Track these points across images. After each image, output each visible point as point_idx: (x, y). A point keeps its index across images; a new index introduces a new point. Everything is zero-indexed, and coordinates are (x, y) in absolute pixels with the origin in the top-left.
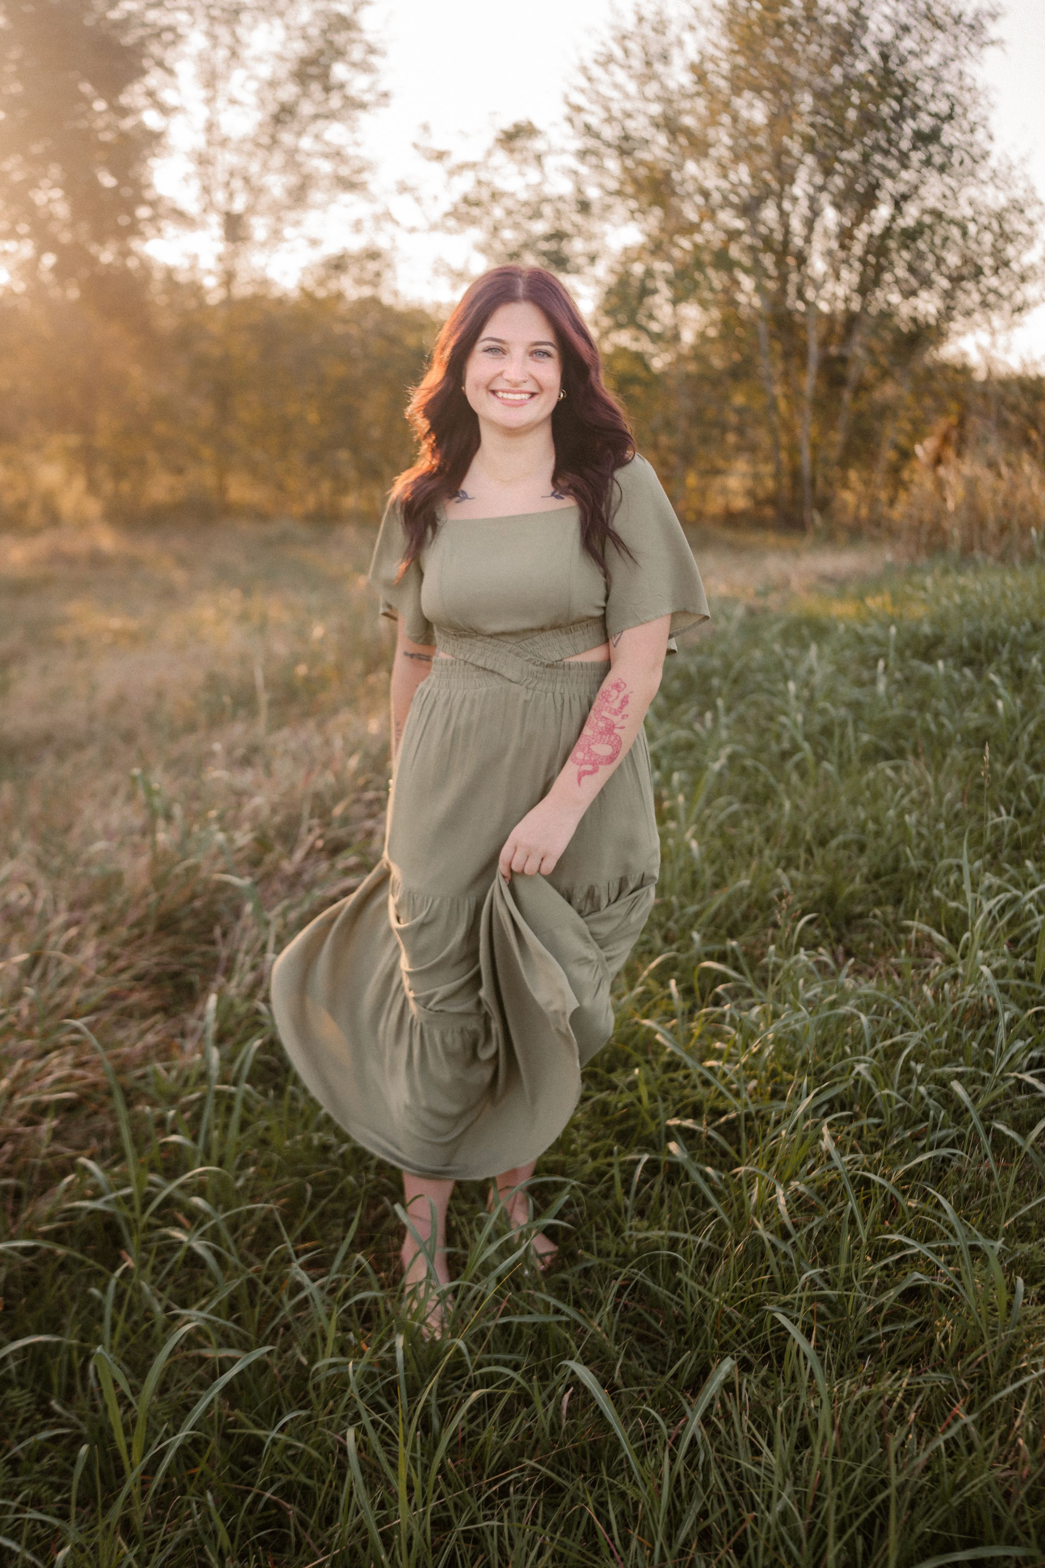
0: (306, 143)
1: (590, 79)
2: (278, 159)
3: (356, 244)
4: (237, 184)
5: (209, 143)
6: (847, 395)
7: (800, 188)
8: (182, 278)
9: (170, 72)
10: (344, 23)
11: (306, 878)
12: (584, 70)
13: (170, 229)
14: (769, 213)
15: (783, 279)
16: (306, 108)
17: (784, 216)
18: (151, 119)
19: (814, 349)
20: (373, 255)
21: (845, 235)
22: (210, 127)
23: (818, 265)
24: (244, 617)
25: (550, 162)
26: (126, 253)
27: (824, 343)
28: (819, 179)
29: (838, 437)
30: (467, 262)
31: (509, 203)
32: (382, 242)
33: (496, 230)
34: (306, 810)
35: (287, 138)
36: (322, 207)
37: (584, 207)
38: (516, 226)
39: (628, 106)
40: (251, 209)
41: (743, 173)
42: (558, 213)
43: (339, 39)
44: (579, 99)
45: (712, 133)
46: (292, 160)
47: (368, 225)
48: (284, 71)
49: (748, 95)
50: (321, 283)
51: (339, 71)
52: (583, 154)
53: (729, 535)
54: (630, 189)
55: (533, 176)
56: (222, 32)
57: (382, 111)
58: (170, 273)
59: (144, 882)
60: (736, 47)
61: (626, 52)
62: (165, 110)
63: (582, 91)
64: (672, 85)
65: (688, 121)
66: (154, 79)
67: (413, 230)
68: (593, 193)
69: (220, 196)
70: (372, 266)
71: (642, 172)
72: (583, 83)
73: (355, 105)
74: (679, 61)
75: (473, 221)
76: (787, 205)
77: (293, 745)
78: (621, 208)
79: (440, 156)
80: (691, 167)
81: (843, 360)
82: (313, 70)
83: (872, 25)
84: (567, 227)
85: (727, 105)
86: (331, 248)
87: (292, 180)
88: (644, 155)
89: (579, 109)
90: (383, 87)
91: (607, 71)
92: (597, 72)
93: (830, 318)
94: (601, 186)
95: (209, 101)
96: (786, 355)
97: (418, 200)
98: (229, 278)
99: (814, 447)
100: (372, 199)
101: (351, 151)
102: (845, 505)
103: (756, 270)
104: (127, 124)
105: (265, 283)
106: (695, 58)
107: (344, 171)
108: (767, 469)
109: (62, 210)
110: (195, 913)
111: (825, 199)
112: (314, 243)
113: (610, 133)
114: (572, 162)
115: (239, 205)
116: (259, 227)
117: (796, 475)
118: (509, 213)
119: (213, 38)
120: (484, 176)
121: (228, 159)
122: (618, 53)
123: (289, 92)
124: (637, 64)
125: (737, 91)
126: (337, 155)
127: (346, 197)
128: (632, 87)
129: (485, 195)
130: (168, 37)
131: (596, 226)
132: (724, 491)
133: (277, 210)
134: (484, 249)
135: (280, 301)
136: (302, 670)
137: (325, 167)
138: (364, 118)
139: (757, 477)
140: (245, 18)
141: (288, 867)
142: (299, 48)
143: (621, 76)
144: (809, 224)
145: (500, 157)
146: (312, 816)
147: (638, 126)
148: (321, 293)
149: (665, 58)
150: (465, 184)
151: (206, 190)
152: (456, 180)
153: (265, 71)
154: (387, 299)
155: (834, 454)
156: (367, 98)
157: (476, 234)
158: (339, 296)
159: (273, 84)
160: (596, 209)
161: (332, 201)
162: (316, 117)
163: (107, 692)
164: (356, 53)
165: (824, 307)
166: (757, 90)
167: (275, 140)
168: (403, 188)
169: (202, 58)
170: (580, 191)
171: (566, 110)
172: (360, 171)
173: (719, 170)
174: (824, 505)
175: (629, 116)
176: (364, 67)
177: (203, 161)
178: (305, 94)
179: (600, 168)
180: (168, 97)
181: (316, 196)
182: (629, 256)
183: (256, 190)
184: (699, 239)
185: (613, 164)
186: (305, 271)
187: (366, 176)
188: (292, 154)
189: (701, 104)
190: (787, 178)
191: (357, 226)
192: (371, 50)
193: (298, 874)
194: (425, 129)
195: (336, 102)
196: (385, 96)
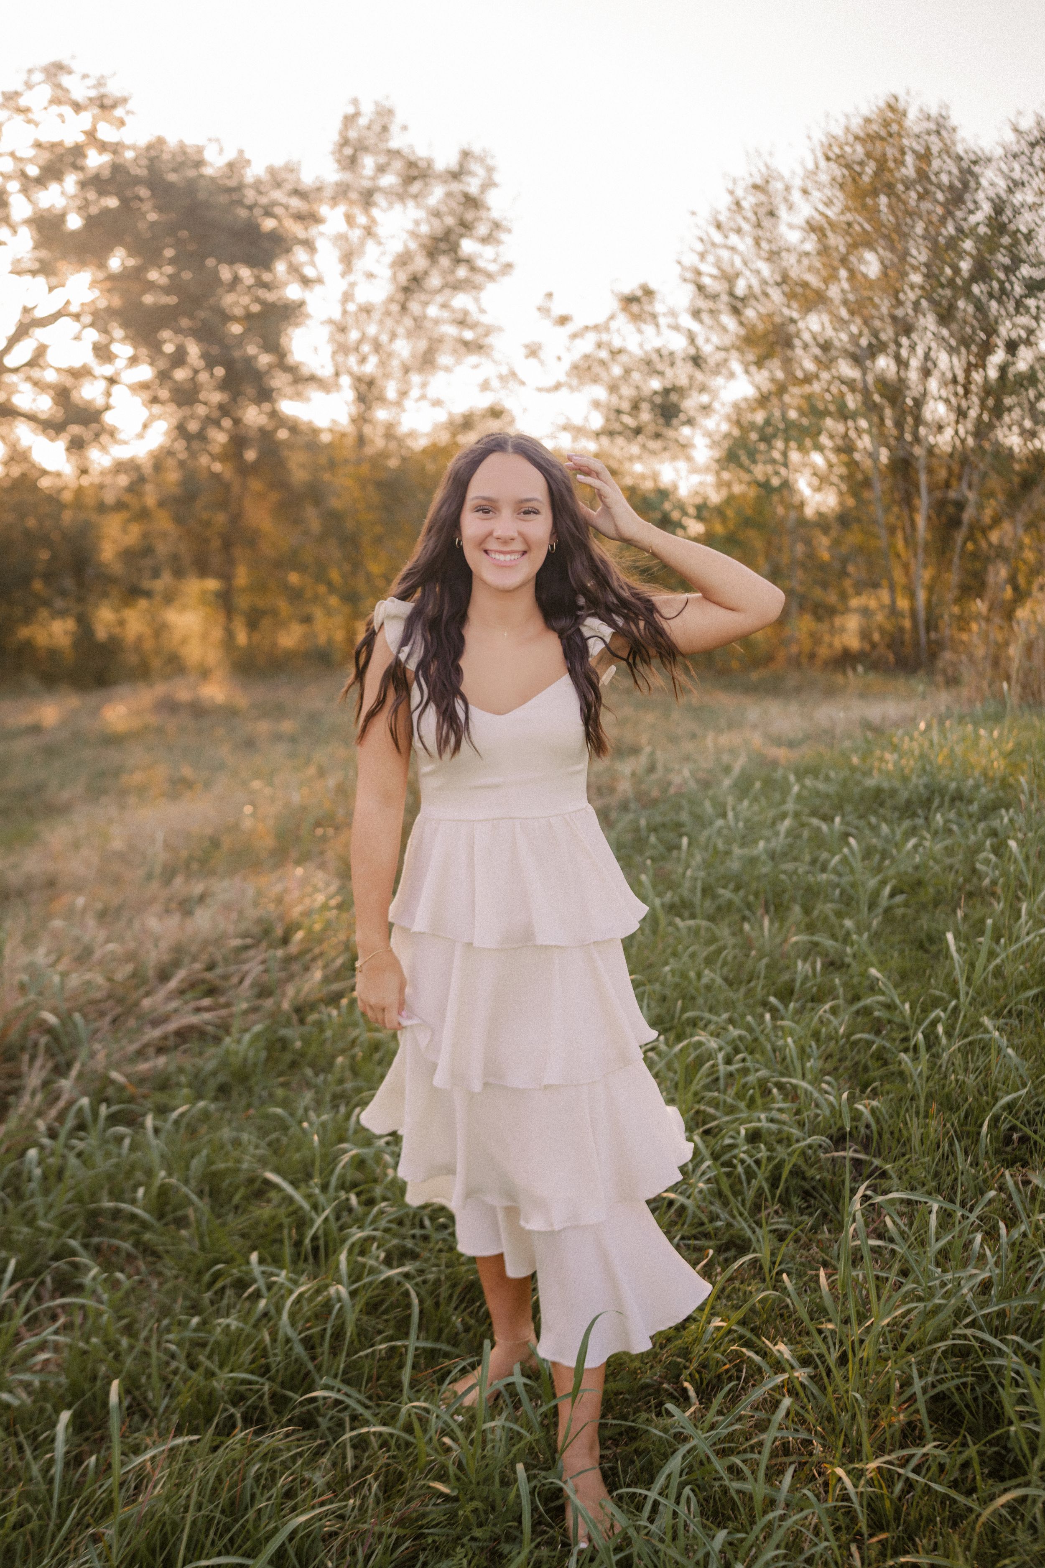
0: (433, 311)
2: (406, 326)
3: (482, 403)
4: (368, 349)
5: (345, 313)
6: (960, 536)
9: (313, 250)
10: (474, 203)
16: (435, 281)
17: (901, 364)
18: (293, 292)
20: (496, 413)
22: (347, 298)
25: (665, 322)
29: (953, 578)
30: (586, 419)
31: (627, 360)
32: (505, 400)
33: (614, 387)
35: (415, 306)
36: (450, 369)
37: (697, 360)
40: (382, 372)
43: (469, 216)
45: (829, 289)
46: (420, 326)
47: (495, 383)
48: (417, 246)
49: (864, 252)
51: (467, 246)
52: (696, 314)
55: (648, 333)
56: (359, 216)
57: (505, 281)
62: (306, 282)
66: (297, 256)
67: (538, 390)
68: (708, 349)
70: (496, 424)
73: (482, 275)
75: (594, 378)
78: (735, 363)
79: (563, 320)
81: (958, 503)
82: (443, 246)
83: (984, 182)
84: (683, 382)
85: (844, 261)
86: (460, 408)
87: (420, 344)
89: (696, 272)
90: (505, 259)
94: (716, 342)
95: (346, 274)
97: (543, 362)
99: (930, 589)
100: (496, 360)
101: (476, 317)
104: (270, 297)
106: (810, 217)
107: (468, 335)
112: (439, 404)
113: (721, 291)
114: (686, 321)
115: (370, 367)
116: (390, 388)
118: (627, 370)
119: (350, 219)
120: (605, 337)
123: (420, 262)
125: (854, 249)
126: (463, 320)
127: (473, 359)
129: (604, 355)
130: (308, 220)
131: (710, 379)
133: (405, 373)
134: (602, 406)
137: (451, 330)
138: (489, 287)
140: (380, 200)
142: (431, 225)
144: (926, 373)
145: (622, 322)
150: (586, 345)
151: (338, 355)
152: (578, 342)
153: (396, 247)
155: (951, 592)
156: (492, 268)
157: (595, 391)
159: (405, 258)
160: (710, 363)
161: (458, 362)
162: (444, 287)
164: (483, 229)
166: (873, 247)
167: (404, 308)
168: (528, 350)
169: (340, 237)
170: (693, 346)
172: (487, 335)
176: (488, 240)
177: (338, 328)
178: (434, 266)
179: (715, 325)
180: (310, 270)
181: (444, 359)
183: (385, 355)
185: (729, 321)
186: (435, 428)
187: (491, 340)
188: (419, 322)
191: (485, 386)
192: (497, 226)
194: (550, 295)
195: (462, 272)
196: (508, 267)
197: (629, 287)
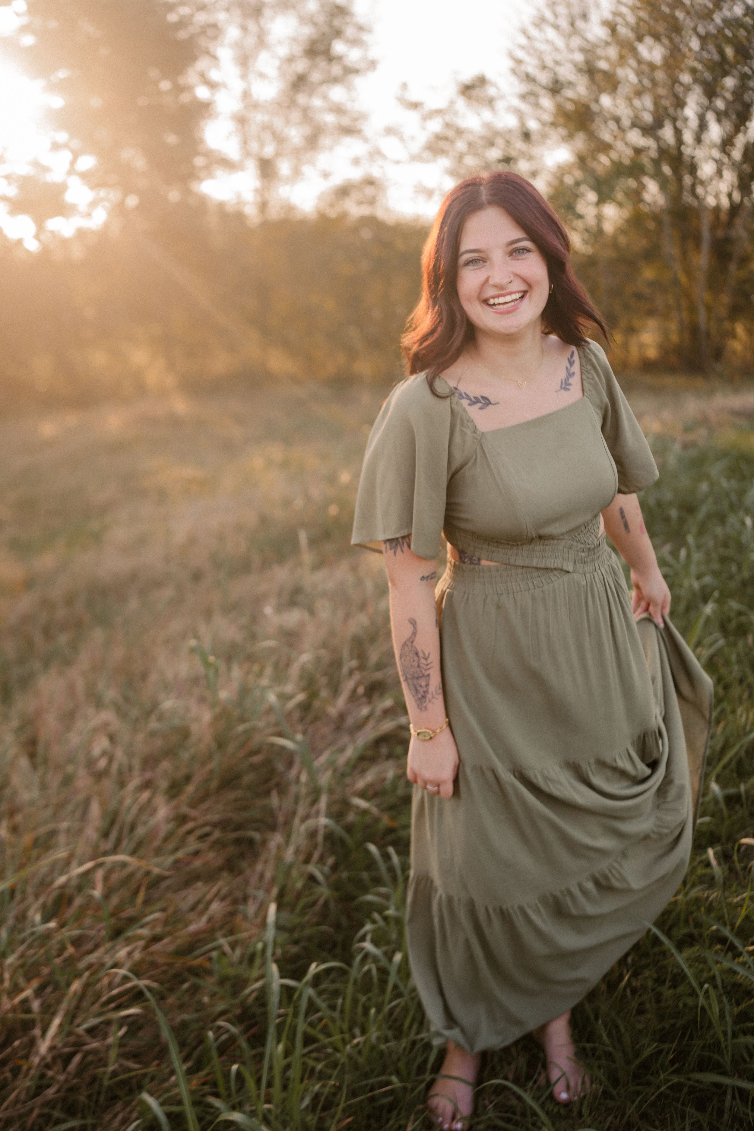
0: (317, 102)
1: (529, 38)
2: (296, 115)
3: (356, 174)
4: (267, 136)
5: (246, 107)
6: (732, 267)
7: (690, 111)
8: (229, 209)
9: (215, 58)
10: (341, 11)
11: (350, 721)
12: (524, 32)
13: (220, 173)
14: (667, 133)
15: (680, 179)
16: (316, 76)
17: (678, 133)
18: (202, 93)
19: (706, 234)
20: (370, 182)
21: (726, 144)
22: (246, 95)
23: (706, 170)
24: (285, 464)
25: (500, 105)
26: (187, 192)
27: (713, 228)
28: (705, 101)
29: (725, 299)
30: (438, 182)
31: (471, 137)
32: (376, 172)
33: (460, 157)
34: (346, 654)
35: (302, 99)
36: (331, 149)
37: (526, 136)
38: (476, 155)
39: (558, 57)
40: (278, 154)
41: (647, 101)
42: (508, 142)
43: (337, 22)
44: (521, 54)
45: (621, 73)
46: (306, 115)
47: (364, 160)
48: (298, 50)
49: (648, 40)
50: (332, 205)
51: (339, 47)
52: (523, 97)
53: (649, 379)
54: (562, 120)
55: (487, 115)
56: (252, 25)
57: (371, 75)
58: (221, 206)
59: (208, 738)
60: (639, 5)
61: (556, 15)
62: (213, 86)
63: (523, 48)
64: (590, 36)
65: (603, 65)
66: (202, 64)
67: (397, 162)
68: (533, 125)
69: (254, 146)
70: (369, 191)
71: (570, 107)
72: (523, 40)
73: (350, 71)
74: (595, 18)
75: (443, 152)
76: (679, 124)
77: (330, 585)
78: (555, 135)
79: (415, 106)
80: (606, 100)
81: (728, 240)
82: (319, 48)
84: (514, 153)
85: (634, 50)
86: (337, 180)
87: (307, 130)
88: (569, 93)
89: (519, 62)
90: (371, 56)
91: (541, 30)
92: (534, 32)
93: (717, 209)
94: (539, 120)
95: (244, 76)
96: (684, 238)
97: (402, 139)
98: (263, 206)
99: (709, 309)
100: (366, 140)
101: (349, 106)
102: (734, 353)
103: (658, 175)
104: (185, 98)
105: (290, 208)
106: (607, 15)
107: (345, 121)
108: (673, 326)
109: (140, 163)
110: (253, 768)
111: (710, 117)
112: (326, 175)
113: (544, 78)
114: (516, 102)
115: (269, 150)
116: (284, 168)
117: (694, 330)
118: (470, 144)
119: (244, 29)
120: (450, 119)
121: (259, 118)
122: (549, 15)
123: (301, 66)
124: (564, 23)
125: (640, 39)
126: (338, 110)
127: (347, 140)
128: (560, 42)
129: (451, 134)
130: (210, 32)
131: (536, 151)
132: (641, 346)
133: (297, 153)
134: (452, 173)
135: (303, 222)
136: (333, 510)
137: (330, 119)
138: (358, 81)
139: (666, 333)
140: (267, 12)
141: (333, 711)
142: (307, 31)
143: (551, 33)
144: (699, 136)
145: (461, 104)
146: (352, 658)
147: (567, 73)
148: (332, 214)
149: (585, 17)
150: (435, 126)
151: (245, 142)
152: (429, 123)
153: (283, 51)
154: (380, 214)
155: (723, 312)
156: (360, 65)
157: (444, 162)
158: (344, 215)
159: (290, 60)
160: (534, 137)
161: (337, 144)
162: (323, 82)
163: (180, 537)
164: (350, 32)
165: (711, 201)
166: (657, 37)
167: (293, 102)
168: (390, 131)
169: (238, 45)
170: (523, 124)
171: (510, 63)
172: (356, 120)
173: (628, 102)
174: (718, 353)
175: (557, 63)
176: (356, 42)
177: (241, 120)
178: (314, 66)
179: (537, 105)
180: (214, 75)
181: (325, 141)
182: (562, 171)
183: (279, 139)
184: (614, 155)
185: (547, 102)
186: (320, 198)
187: (361, 124)
188: (306, 111)
189: (613, 52)
190: (680, 104)
191: (356, 162)
192: (361, 28)
193: (342, 716)
194: (404, 86)
195: (336, 70)
196: (372, 64)
197: (467, 76)
